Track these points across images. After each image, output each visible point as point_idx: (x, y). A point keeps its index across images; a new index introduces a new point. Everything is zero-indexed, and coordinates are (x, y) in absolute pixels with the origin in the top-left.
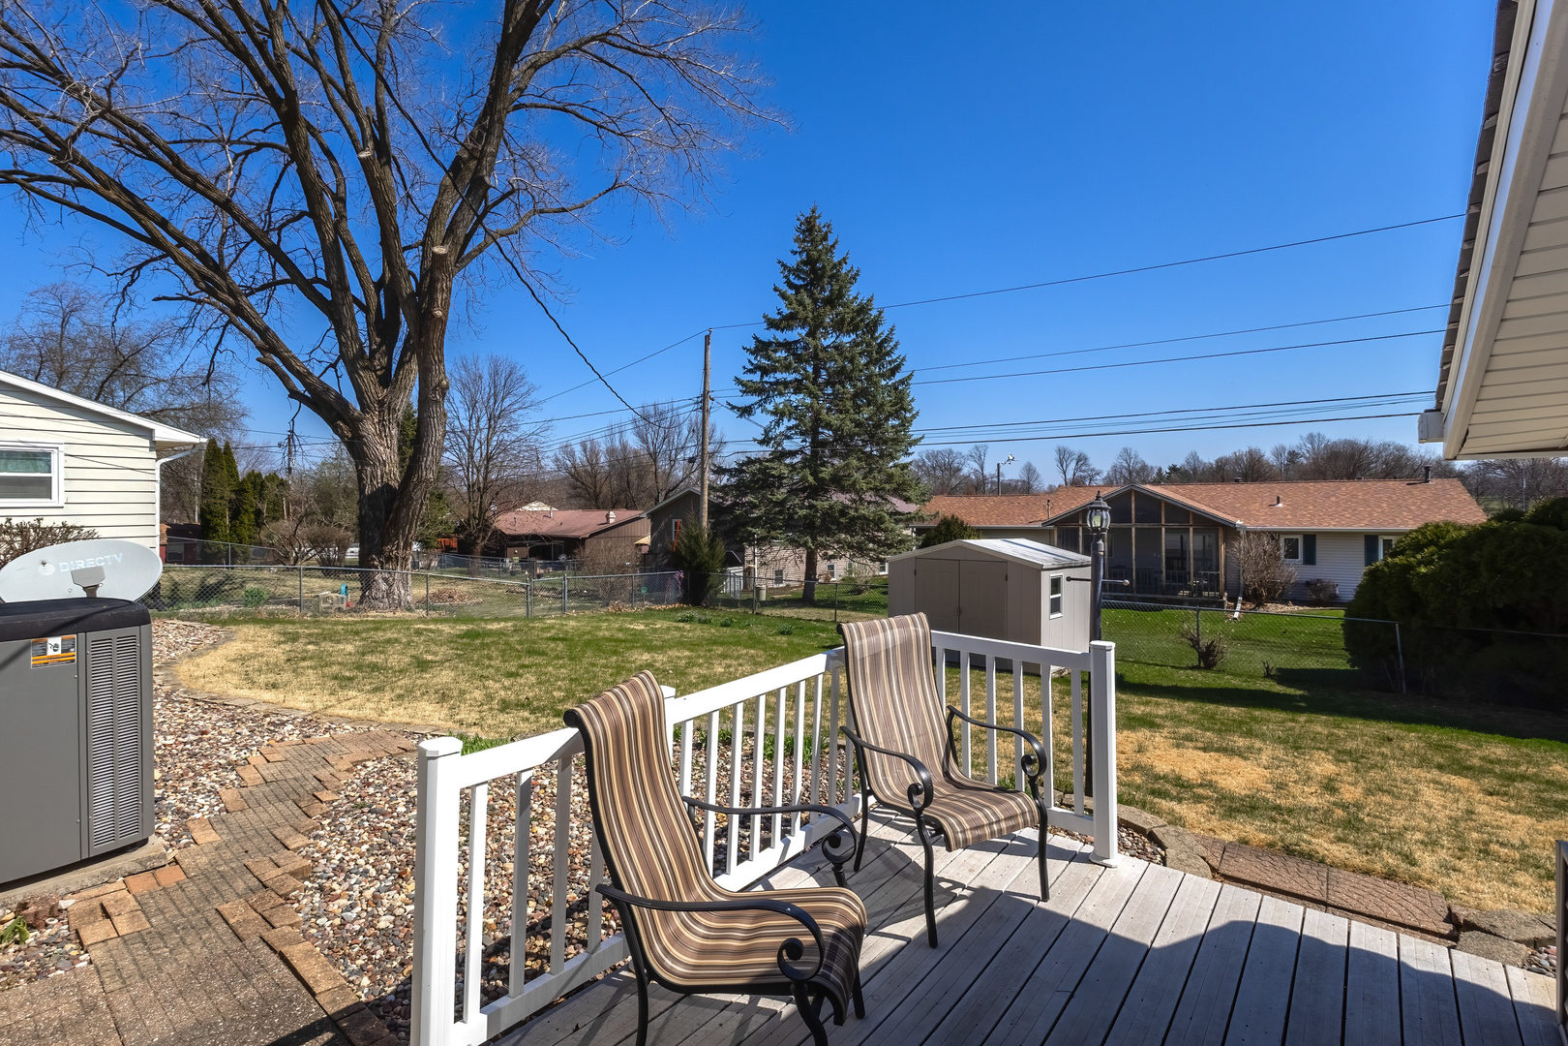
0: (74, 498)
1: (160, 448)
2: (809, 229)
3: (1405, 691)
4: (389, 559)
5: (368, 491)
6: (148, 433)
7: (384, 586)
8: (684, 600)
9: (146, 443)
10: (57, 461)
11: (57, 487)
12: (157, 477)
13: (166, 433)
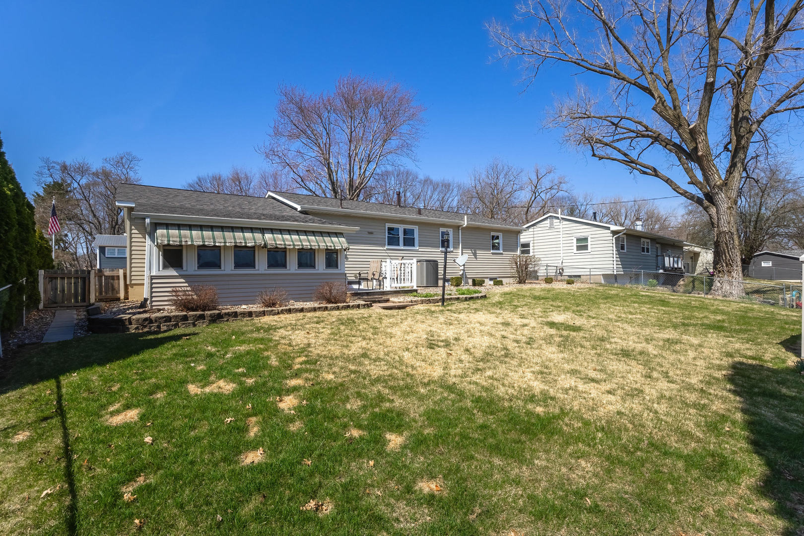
0: (593, 250)
1: (614, 233)
4: (719, 272)
6: (608, 228)
9: (609, 231)
10: (589, 240)
11: (589, 247)
12: (614, 242)
13: (614, 228)
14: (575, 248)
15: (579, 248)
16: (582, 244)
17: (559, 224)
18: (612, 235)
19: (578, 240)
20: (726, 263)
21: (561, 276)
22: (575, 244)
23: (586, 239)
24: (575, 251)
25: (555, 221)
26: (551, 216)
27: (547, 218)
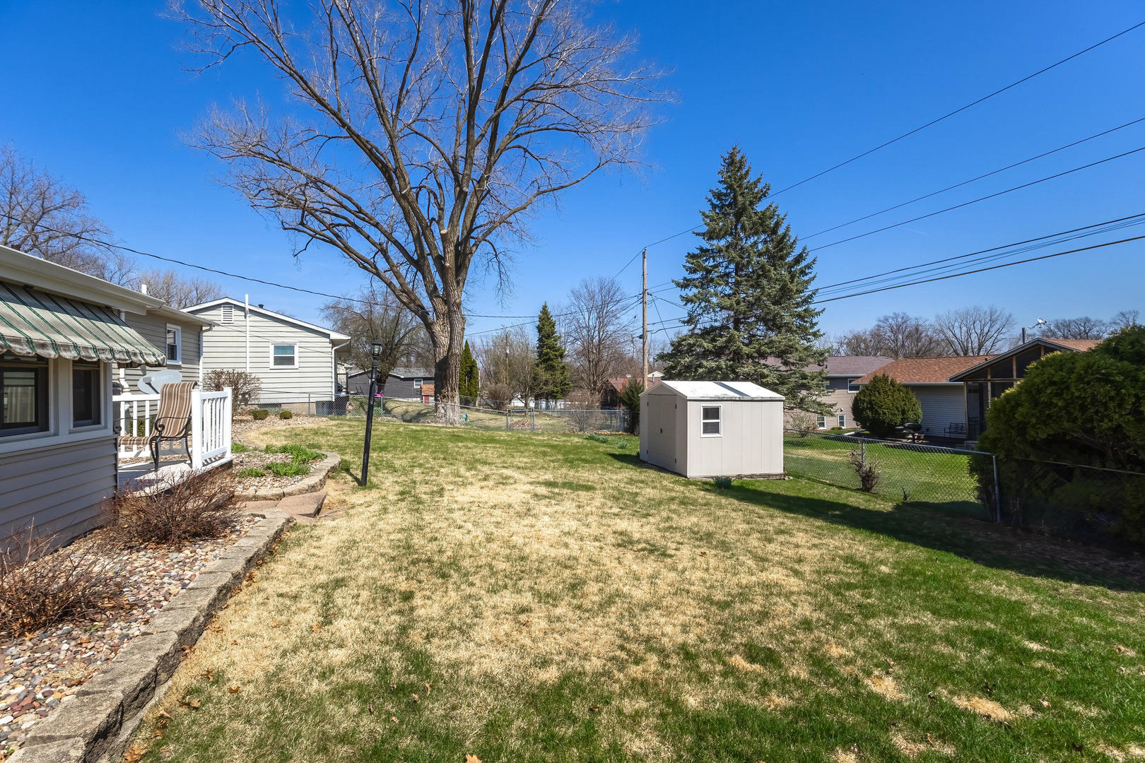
0: (303, 365)
1: (334, 343)
2: (733, 164)
3: (999, 520)
4: (444, 397)
5: (437, 361)
6: (327, 336)
7: (443, 411)
8: (626, 430)
9: (328, 340)
10: (296, 349)
11: (296, 360)
12: (333, 356)
13: (334, 336)
14: (272, 360)
15: (279, 361)
16: (284, 357)
17: (243, 318)
18: (331, 345)
19: (278, 348)
20: (451, 388)
21: (246, 405)
22: (272, 355)
23: (291, 348)
24: (272, 365)
25: (234, 312)
26: (227, 303)
27: (219, 306)
